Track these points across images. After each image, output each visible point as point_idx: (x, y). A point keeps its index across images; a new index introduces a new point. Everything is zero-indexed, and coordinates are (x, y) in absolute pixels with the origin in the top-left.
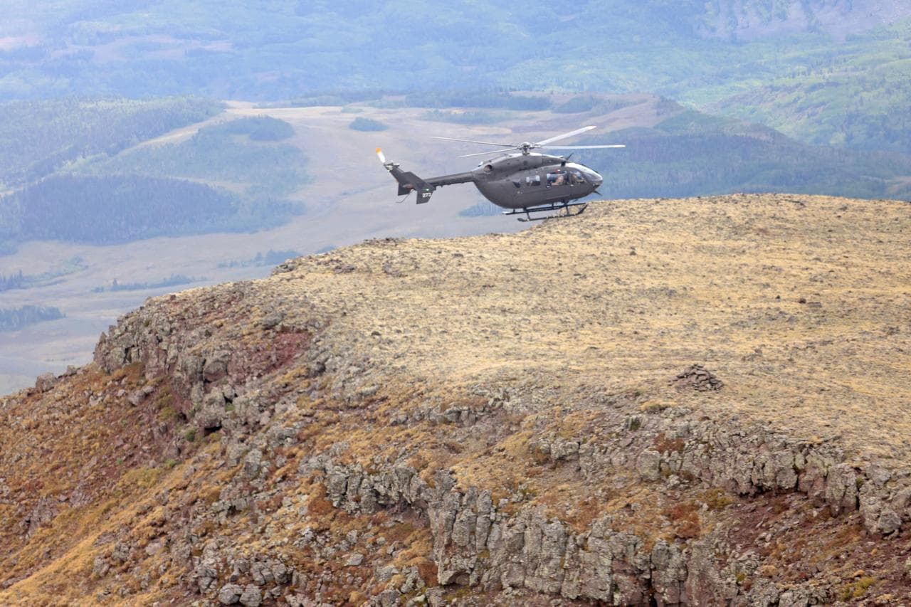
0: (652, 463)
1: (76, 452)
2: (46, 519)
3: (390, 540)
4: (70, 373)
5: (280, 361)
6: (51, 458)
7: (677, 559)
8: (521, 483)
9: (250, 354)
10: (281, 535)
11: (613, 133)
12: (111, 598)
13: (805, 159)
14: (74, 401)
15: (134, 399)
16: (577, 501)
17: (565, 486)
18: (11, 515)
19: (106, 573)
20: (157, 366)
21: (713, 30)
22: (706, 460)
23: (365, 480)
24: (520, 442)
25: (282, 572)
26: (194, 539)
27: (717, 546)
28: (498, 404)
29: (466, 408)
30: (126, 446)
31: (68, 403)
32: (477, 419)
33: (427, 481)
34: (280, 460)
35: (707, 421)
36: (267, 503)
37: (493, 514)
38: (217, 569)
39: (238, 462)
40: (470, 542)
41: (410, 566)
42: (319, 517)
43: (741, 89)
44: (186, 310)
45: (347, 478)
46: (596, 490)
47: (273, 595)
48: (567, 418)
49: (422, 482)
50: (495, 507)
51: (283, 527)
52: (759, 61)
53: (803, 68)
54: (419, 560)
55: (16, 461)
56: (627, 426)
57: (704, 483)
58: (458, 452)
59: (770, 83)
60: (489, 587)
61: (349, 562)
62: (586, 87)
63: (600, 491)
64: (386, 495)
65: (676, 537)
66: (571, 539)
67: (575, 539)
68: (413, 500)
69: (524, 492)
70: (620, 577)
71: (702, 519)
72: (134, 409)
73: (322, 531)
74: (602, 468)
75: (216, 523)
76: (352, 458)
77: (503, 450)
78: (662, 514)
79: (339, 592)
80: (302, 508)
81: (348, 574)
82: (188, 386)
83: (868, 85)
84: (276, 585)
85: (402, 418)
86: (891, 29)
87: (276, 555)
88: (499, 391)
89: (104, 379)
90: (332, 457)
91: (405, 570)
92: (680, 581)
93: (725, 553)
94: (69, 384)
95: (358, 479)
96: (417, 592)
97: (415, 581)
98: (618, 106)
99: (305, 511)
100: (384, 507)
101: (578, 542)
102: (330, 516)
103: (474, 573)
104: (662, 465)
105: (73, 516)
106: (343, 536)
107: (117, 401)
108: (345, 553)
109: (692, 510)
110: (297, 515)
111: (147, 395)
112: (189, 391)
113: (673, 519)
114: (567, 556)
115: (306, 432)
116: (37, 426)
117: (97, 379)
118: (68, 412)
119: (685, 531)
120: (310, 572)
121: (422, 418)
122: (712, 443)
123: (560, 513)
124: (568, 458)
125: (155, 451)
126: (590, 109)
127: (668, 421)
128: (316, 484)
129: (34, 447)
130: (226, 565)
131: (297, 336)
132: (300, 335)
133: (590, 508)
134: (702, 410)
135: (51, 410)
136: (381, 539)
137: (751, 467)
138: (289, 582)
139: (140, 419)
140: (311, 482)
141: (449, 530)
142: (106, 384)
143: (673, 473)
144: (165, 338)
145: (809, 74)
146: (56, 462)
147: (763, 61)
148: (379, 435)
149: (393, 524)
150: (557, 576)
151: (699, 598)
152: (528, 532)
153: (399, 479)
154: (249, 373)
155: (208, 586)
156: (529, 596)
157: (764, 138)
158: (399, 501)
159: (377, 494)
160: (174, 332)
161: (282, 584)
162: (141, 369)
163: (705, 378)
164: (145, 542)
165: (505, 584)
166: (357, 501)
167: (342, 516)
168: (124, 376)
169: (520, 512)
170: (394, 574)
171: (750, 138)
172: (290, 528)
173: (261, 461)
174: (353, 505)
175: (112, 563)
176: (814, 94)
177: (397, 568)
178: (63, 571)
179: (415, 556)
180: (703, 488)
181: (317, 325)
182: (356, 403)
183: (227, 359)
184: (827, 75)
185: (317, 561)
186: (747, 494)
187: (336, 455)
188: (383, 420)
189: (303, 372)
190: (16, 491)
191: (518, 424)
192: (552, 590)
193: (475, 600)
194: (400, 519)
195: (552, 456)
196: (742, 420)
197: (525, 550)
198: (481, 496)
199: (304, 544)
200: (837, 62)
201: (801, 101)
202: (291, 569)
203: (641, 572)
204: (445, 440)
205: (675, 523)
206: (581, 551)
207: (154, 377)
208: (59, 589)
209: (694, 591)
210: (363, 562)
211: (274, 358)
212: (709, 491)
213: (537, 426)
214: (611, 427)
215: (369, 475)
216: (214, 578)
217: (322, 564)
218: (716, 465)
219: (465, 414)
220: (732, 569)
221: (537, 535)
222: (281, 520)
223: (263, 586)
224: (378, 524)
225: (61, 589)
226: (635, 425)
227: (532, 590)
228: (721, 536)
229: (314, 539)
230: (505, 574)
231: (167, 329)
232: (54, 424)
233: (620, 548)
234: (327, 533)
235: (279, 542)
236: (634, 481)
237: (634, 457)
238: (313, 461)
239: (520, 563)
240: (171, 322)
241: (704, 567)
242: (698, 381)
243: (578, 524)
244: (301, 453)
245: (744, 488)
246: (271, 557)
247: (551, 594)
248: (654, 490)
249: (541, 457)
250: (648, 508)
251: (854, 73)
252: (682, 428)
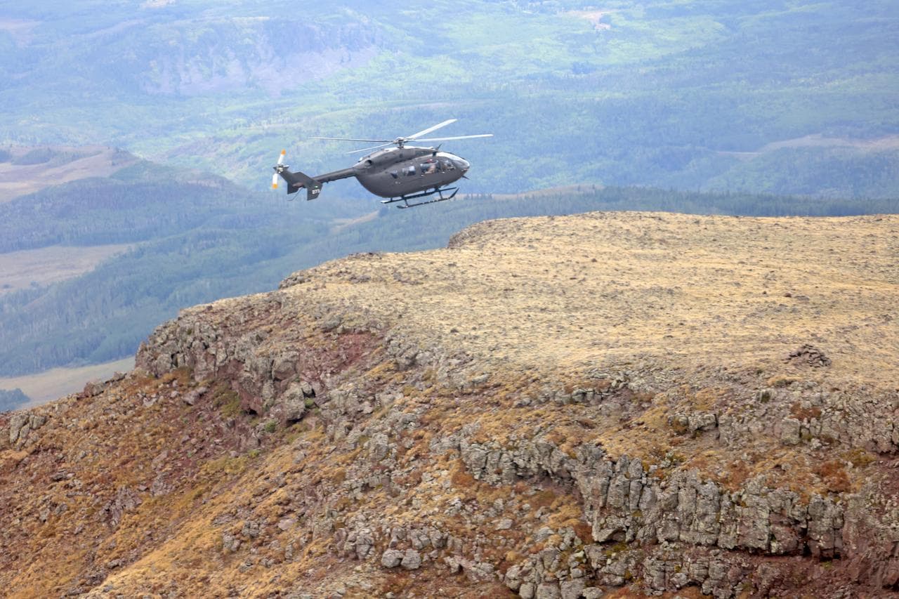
0: (793, 429)
1: (143, 448)
2: (130, 506)
3: (536, 506)
4: (118, 378)
5: (350, 359)
6: (117, 454)
7: (832, 510)
8: (667, 452)
9: (319, 355)
10: (430, 505)
11: (71, 182)
12: (255, 569)
13: (253, 204)
14: (129, 403)
15: (190, 397)
16: (725, 465)
17: (711, 452)
18: (88, 505)
19: (238, 548)
20: (207, 370)
21: (158, 86)
22: (844, 425)
23: (505, 455)
24: (658, 416)
25: (439, 537)
26: (335, 513)
27: (872, 497)
28: (621, 385)
29: (590, 389)
30: (193, 441)
31: (122, 405)
32: (602, 399)
33: (569, 453)
34: (408, 443)
35: (837, 392)
36: (406, 479)
37: (644, 479)
38: (374, 537)
39: (356, 446)
40: (624, 503)
41: (565, 527)
42: (465, 488)
43: (185, 141)
44: (227, 319)
45: (487, 454)
46: (742, 454)
47: (431, 558)
48: (698, 394)
49: (564, 454)
50: (646, 472)
51: (431, 499)
52: (202, 114)
53: (242, 120)
54: (574, 521)
55: (82, 458)
56: (758, 399)
57: (843, 445)
58: (592, 428)
59: (214, 135)
60: (644, 543)
61: (500, 526)
62: (39, 141)
63: (745, 455)
64: (525, 468)
65: (829, 491)
66: (726, 496)
67: (730, 497)
68: (555, 470)
69: (671, 459)
70: (777, 528)
71: (850, 476)
72: (190, 408)
73: (469, 500)
74: (742, 435)
75: (351, 499)
76: (487, 436)
77: (643, 423)
78: (812, 472)
79: (495, 553)
80: (445, 482)
81: (501, 537)
82: (259, 385)
83: (303, 135)
84: (433, 549)
85: (526, 400)
86: (322, 84)
87: (430, 522)
88: (619, 374)
89: (154, 382)
90: (465, 436)
91: (561, 531)
92: (835, 529)
93: (880, 503)
94: (120, 388)
95: (498, 454)
96: (575, 549)
97: (572, 540)
98: (75, 157)
99: (449, 484)
100: (521, 478)
101: (733, 499)
102: (474, 488)
103: (630, 530)
104: (803, 430)
105: (158, 503)
106: (491, 505)
107: (171, 401)
108: (494, 519)
109: (839, 468)
110: (441, 488)
111: (201, 395)
112: (260, 389)
113: (822, 476)
114: (723, 512)
115: (427, 416)
116: (96, 426)
117: (147, 382)
118: (125, 413)
119: (836, 485)
120: (464, 536)
121: (547, 400)
122: (847, 410)
123: (712, 475)
124: (706, 429)
125: (227, 443)
126: (49, 160)
127: (797, 393)
128: (454, 460)
129: (97, 445)
130: (381, 534)
131: (359, 336)
132: (363, 336)
133: (740, 471)
134: (828, 383)
135: (108, 411)
136: (526, 506)
137: (891, 428)
138: (445, 546)
139: (199, 417)
140: (447, 459)
141: (604, 494)
142: (157, 387)
143: (814, 437)
144: (211, 344)
145: (250, 126)
146: (125, 457)
147: (206, 114)
148: (510, 416)
149: (535, 492)
150: (714, 530)
151: (856, 542)
152: (682, 492)
153: (540, 453)
154: (321, 371)
155: (368, 552)
156: (686, 548)
157: (213, 185)
158: (538, 473)
159: (516, 466)
160: (220, 338)
161: (438, 547)
162: (191, 373)
163: (817, 356)
164: (275, 519)
165: (661, 539)
166: (499, 473)
167: (485, 487)
168: (174, 379)
169: (670, 476)
170: (550, 535)
171: (201, 185)
172: (438, 499)
173: (388, 443)
174: (495, 477)
175: (243, 539)
176: (254, 144)
177: (552, 529)
178: (191, 549)
179: (568, 518)
180: (843, 448)
181: (378, 326)
182: (470, 390)
183: (295, 359)
184: (266, 127)
185: (469, 527)
186: (888, 452)
187: (468, 435)
188: (507, 403)
189: (391, 366)
190: (88, 484)
191: (649, 401)
192: (710, 541)
193: (634, 553)
194: (540, 488)
195: (691, 427)
196: (870, 389)
197: (680, 508)
198: (632, 464)
199: (454, 512)
200: (274, 114)
201: (243, 150)
202: (446, 535)
203: (797, 522)
204: (577, 417)
205: (825, 479)
206: (736, 506)
207: (204, 379)
208: (194, 564)
209: (851, 537)
210: (513, 525)
211: (344, 357)
212: (851, 451)
213: (670, 402)
214: (742, 400)
215: (507, 450)
216: (371, 545)
217: (474, 529)
218: (853, 429)
219: (590, 395)
220: (893, 516)
221: (692, 495)
222: (427, 492)
223: (421, 550)
224: (520, 493)
225: (197, 563)
226: (766, 398)
227: (688, 543)
228: (876, 489)
229: (462, 508)
230: (660, 530)
231: (213, 335)
232: (114, 424)
233: (779, 502)
234: (474, 502)
235: (431, 511)
236: (776, 446)
237: (771, 425)
238: (446, 441)
239: (675, 520)
240: (215, 330)
241: (863, 515)
242: (812, 359)
243: (731, 484)
244: (427, 435)
245: (885, 446)
246: (426, 524)
247: (708, 545)
248: (799, 452)
249: (681, 429)
250: (797, 468)
251: (290, 125)
252: (816, 398)
